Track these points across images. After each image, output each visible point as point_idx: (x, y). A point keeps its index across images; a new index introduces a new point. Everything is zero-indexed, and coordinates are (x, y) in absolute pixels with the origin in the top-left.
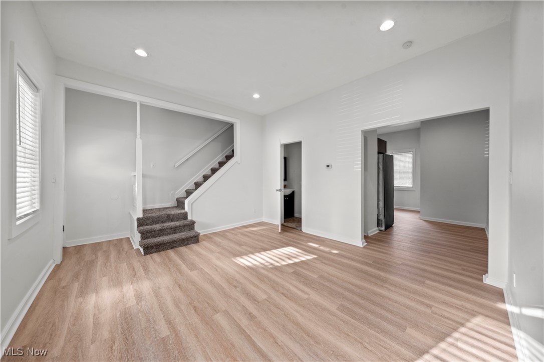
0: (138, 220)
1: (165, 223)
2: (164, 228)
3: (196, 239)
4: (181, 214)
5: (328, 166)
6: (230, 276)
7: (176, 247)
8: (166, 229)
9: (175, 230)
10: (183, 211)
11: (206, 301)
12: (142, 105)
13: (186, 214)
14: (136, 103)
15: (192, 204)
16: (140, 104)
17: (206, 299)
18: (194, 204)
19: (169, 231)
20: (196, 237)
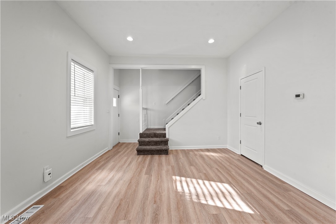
0: (140, 134)
1: (153, 138)
2: (150, 141)
3: (166, 152)
4: (162, 133)
5: (298, 96)
6: (160, 190)
7: (154, 154)
8: (151, 142)
9: (156, 143)
10: (164, 132)
11: (129, 203)
12: (142, 70)
13: (165, 134)
14: (140, 69)
15: (169, 128)
16: (142, 69)
17: (130, 202)
18: (170, 128)
19: (153, 143)
20: (166, 150)
